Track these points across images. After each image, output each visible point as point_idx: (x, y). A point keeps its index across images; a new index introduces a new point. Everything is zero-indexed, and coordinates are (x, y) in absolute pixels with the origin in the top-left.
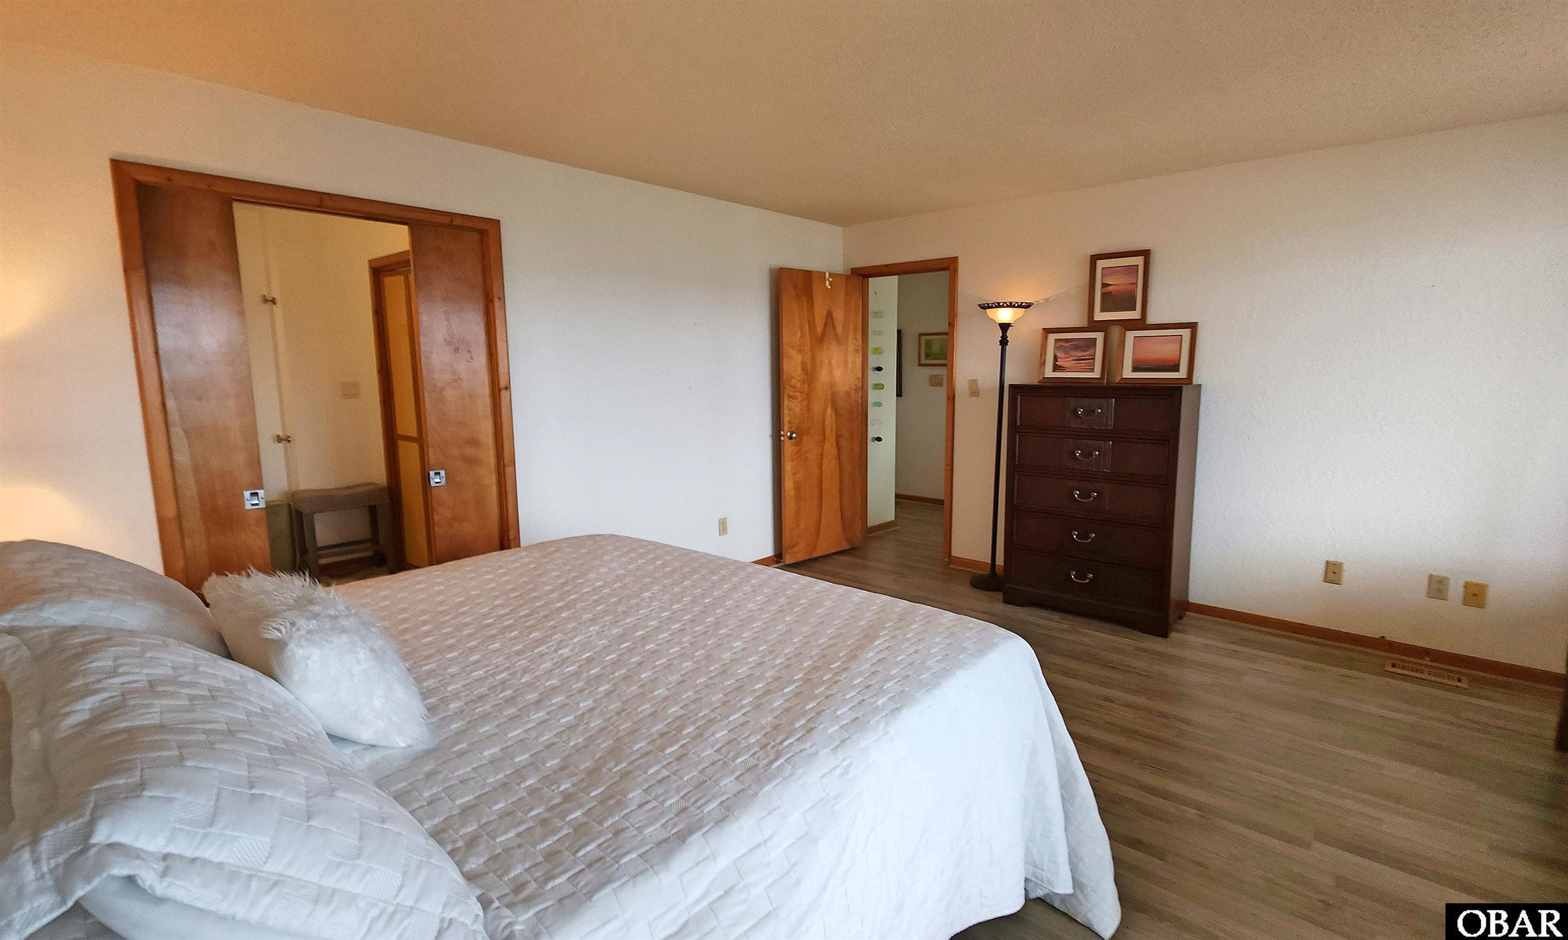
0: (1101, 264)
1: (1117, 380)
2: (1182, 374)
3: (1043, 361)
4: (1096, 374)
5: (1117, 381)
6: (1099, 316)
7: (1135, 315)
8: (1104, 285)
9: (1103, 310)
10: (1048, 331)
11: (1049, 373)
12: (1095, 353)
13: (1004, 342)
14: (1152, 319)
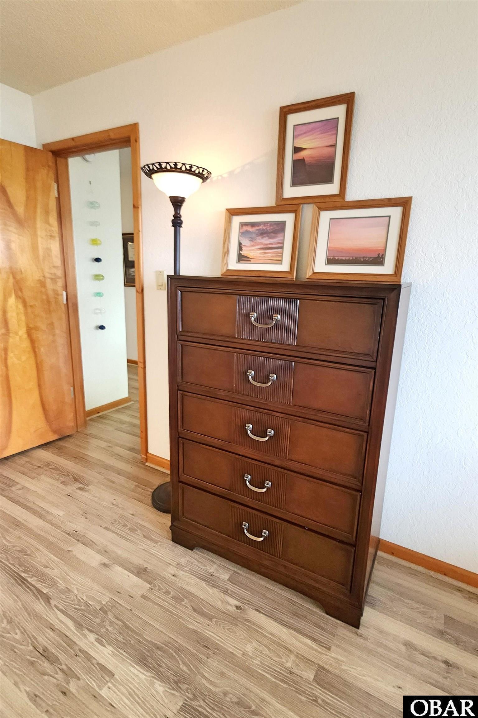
0: (293, 119)
1: (309, 274)
2: (388, 268)
3: (226, 250)
4: (285, 267)
5: (307, 277)
6: (290, 192)
7: (332, 189)
8: (297, 150)
9: (294, 183)
10: (233, 212)
11: (233, 265)
12: (284, 240)
13: (177, 222)
14: (351, 195)
